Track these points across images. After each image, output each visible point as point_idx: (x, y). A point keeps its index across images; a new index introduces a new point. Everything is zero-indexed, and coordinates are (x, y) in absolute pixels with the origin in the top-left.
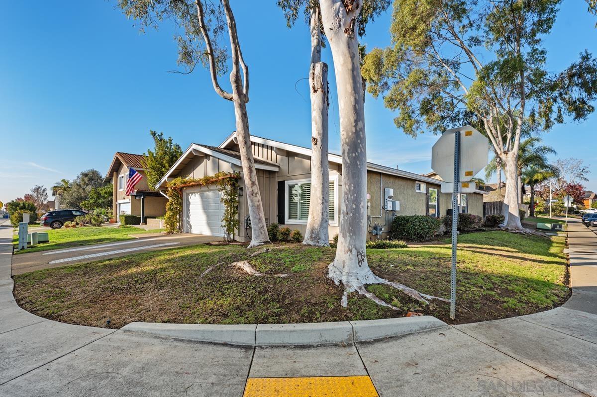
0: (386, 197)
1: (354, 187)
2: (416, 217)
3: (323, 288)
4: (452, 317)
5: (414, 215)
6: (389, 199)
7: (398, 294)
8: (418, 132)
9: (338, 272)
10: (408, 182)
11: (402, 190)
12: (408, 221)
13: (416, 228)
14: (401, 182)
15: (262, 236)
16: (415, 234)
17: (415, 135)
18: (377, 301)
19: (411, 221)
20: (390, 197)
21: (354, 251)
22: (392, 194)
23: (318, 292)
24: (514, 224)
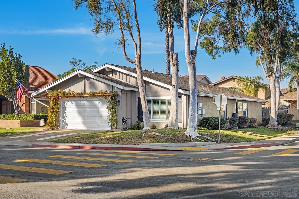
0: (198, 108)
1: (194, 108)
2: (212, 118)
3: (185, 137)
4: (219, 142)
5: (212, 116)
6: (200, 109)
7: (205, 138)
8: (217, 56)
9: (188, 134)
10: (209, 98)
11: (206, 103)
12: (208, 120)
13: (212, 123)
14: (205, 99)
15: (149, 125)
16: (212, 127)
17: (214, 58)
18: (200, 140)
19: (210, 120)
20: (200, 107)
21: (193, 127)
22: (201, 106)
23: (184, 138)
24: (273, 123)
